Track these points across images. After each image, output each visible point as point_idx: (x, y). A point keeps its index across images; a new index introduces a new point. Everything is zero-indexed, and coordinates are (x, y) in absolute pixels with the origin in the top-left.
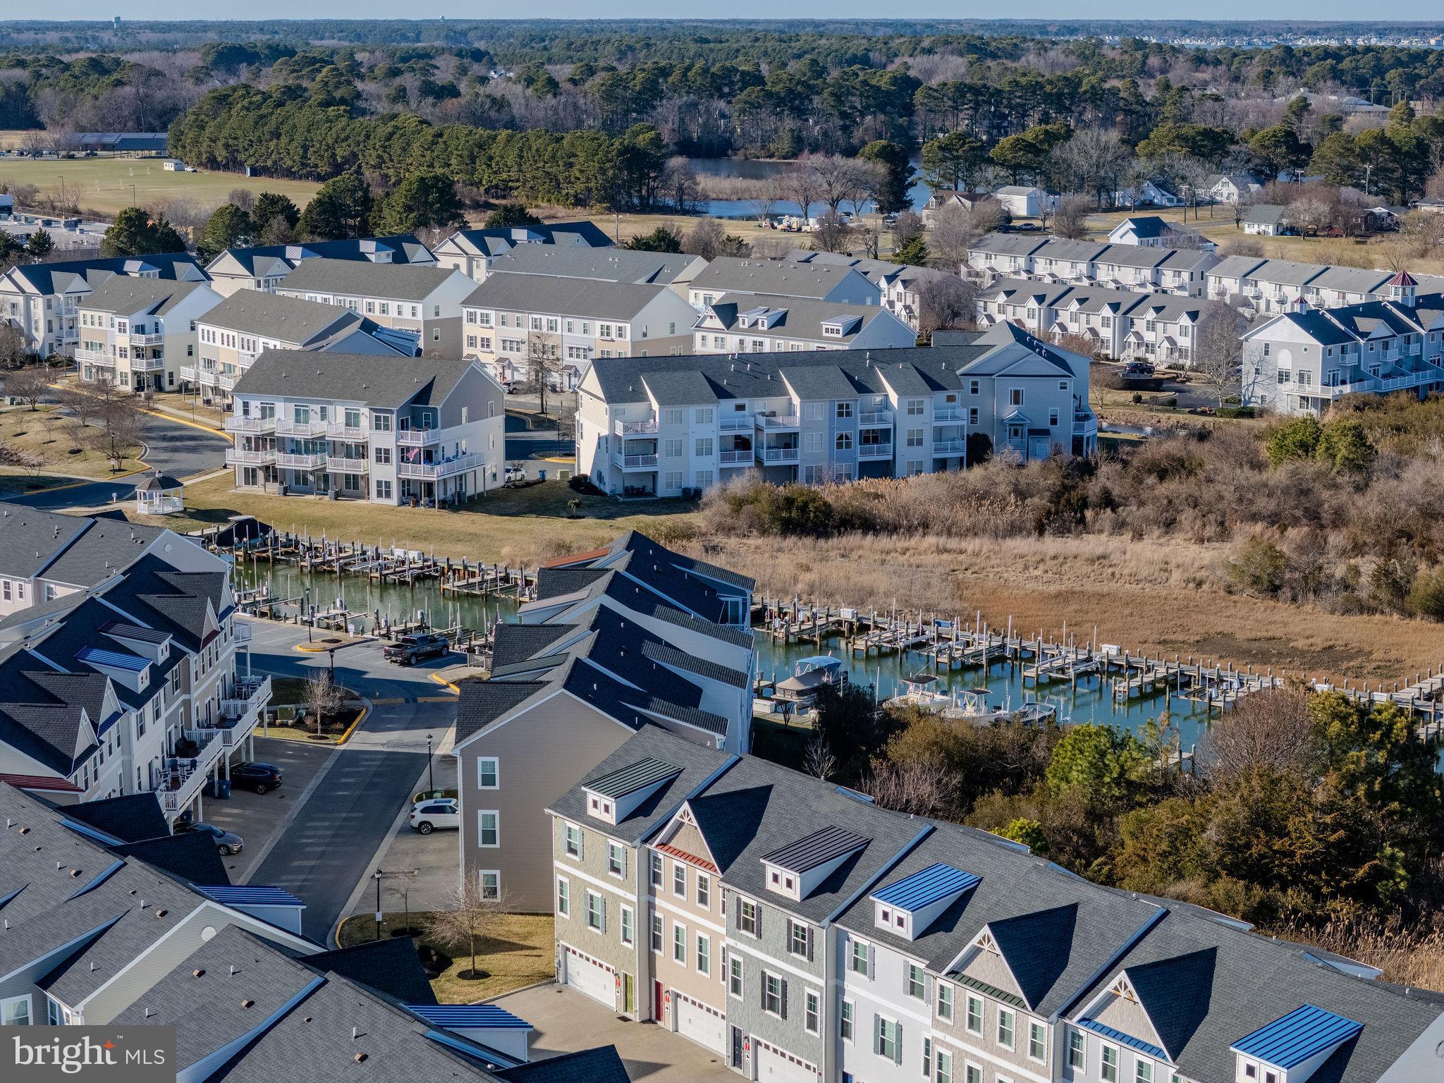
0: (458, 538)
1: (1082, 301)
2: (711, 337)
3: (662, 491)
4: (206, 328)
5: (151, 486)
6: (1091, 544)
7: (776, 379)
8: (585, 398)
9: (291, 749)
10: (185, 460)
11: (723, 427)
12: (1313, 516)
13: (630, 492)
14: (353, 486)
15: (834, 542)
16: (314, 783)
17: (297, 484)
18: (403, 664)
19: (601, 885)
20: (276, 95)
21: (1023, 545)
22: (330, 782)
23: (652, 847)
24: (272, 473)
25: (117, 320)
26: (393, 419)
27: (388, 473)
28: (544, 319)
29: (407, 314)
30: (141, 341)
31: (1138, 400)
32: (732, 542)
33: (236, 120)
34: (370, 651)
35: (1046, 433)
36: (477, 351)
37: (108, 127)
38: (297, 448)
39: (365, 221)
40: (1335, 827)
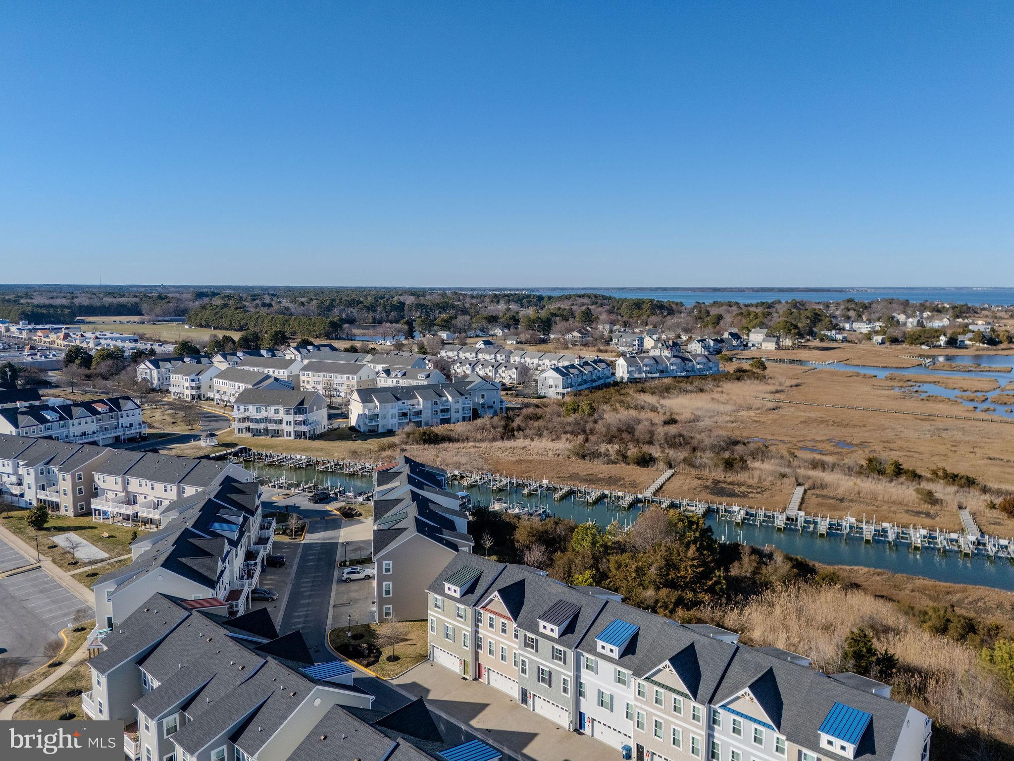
0: (318, 450)
1: (482, 365)
2: (382, 379)
3: (380, 430)
4: (216, 380)
5: (206, 436)
6: (520, 443)
7: (414, 394)
8: (352, 402)
9: (286, 544)
10: (214, 425)
11: (399, 410)
12: (584, 432)
13: (370, 431)
14: (277, 433)
15: (441, 445)
16: (297, 560)
17: (257, 433)
18: (315, 503)
19: (452, 622)
20: (220, 306)
21: (499, 444)
22: (304, 559)
23: (478, 608)
24: (248, 429)
25: (185, 378)
26: (292, 411)
27: (291, 429)
28: (328, 375)
29: (281, 373)
30: (193, 384)
31: (507, 394)
32: (408, 447)
33: (208, 313)
34: (301, 498)
35: (492, 407)
36: (306, 385)
37: (165, 315)
38: (257, 421)
39: (257, 344)
40: (699, 566)
